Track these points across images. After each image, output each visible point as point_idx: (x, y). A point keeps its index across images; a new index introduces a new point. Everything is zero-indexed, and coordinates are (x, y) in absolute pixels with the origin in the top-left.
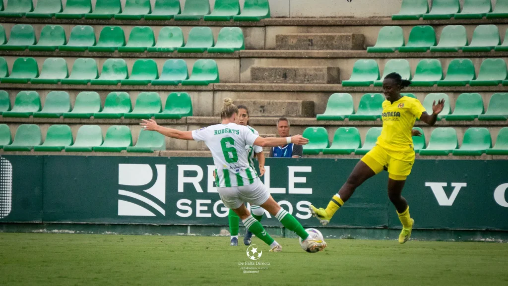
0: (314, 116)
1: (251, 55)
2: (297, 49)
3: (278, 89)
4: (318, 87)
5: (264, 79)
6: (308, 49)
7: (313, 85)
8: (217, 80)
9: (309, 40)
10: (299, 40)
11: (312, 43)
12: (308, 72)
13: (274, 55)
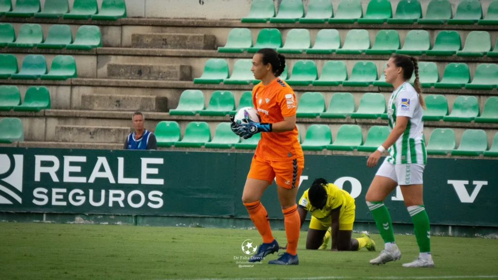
0: (167, 111)
1: (107, 52)
2: (152, 48)
3: (133, 85)
4: (171, 84)
5: (120, 75)
6: (162, 48)
7: (166, 82)
8: (75, 75)
9: (163, 40)
10: (154, 40)
11: (166, 42)
12: (162, 69)
13: (130, 53)
